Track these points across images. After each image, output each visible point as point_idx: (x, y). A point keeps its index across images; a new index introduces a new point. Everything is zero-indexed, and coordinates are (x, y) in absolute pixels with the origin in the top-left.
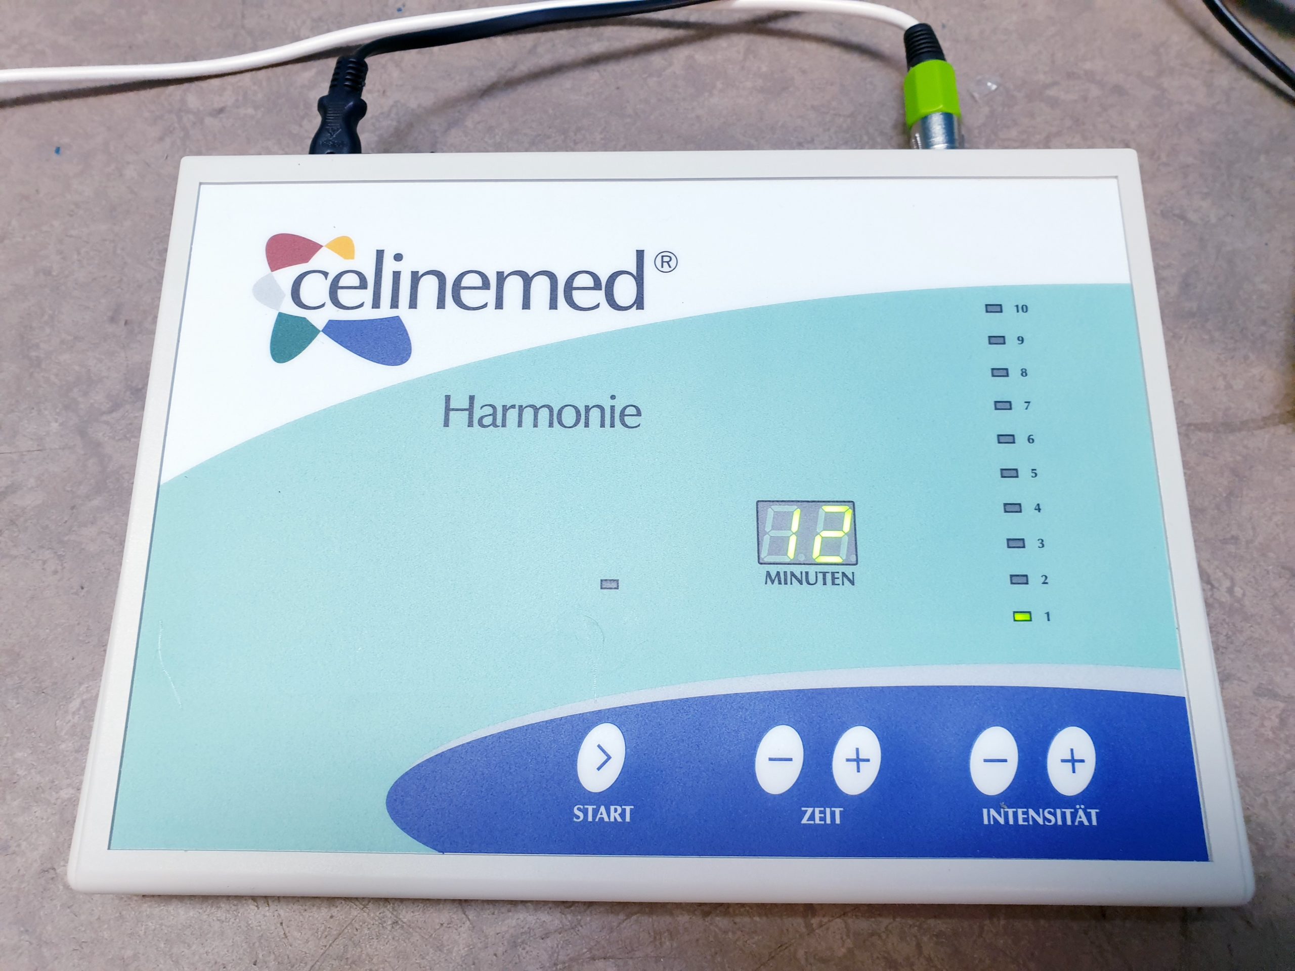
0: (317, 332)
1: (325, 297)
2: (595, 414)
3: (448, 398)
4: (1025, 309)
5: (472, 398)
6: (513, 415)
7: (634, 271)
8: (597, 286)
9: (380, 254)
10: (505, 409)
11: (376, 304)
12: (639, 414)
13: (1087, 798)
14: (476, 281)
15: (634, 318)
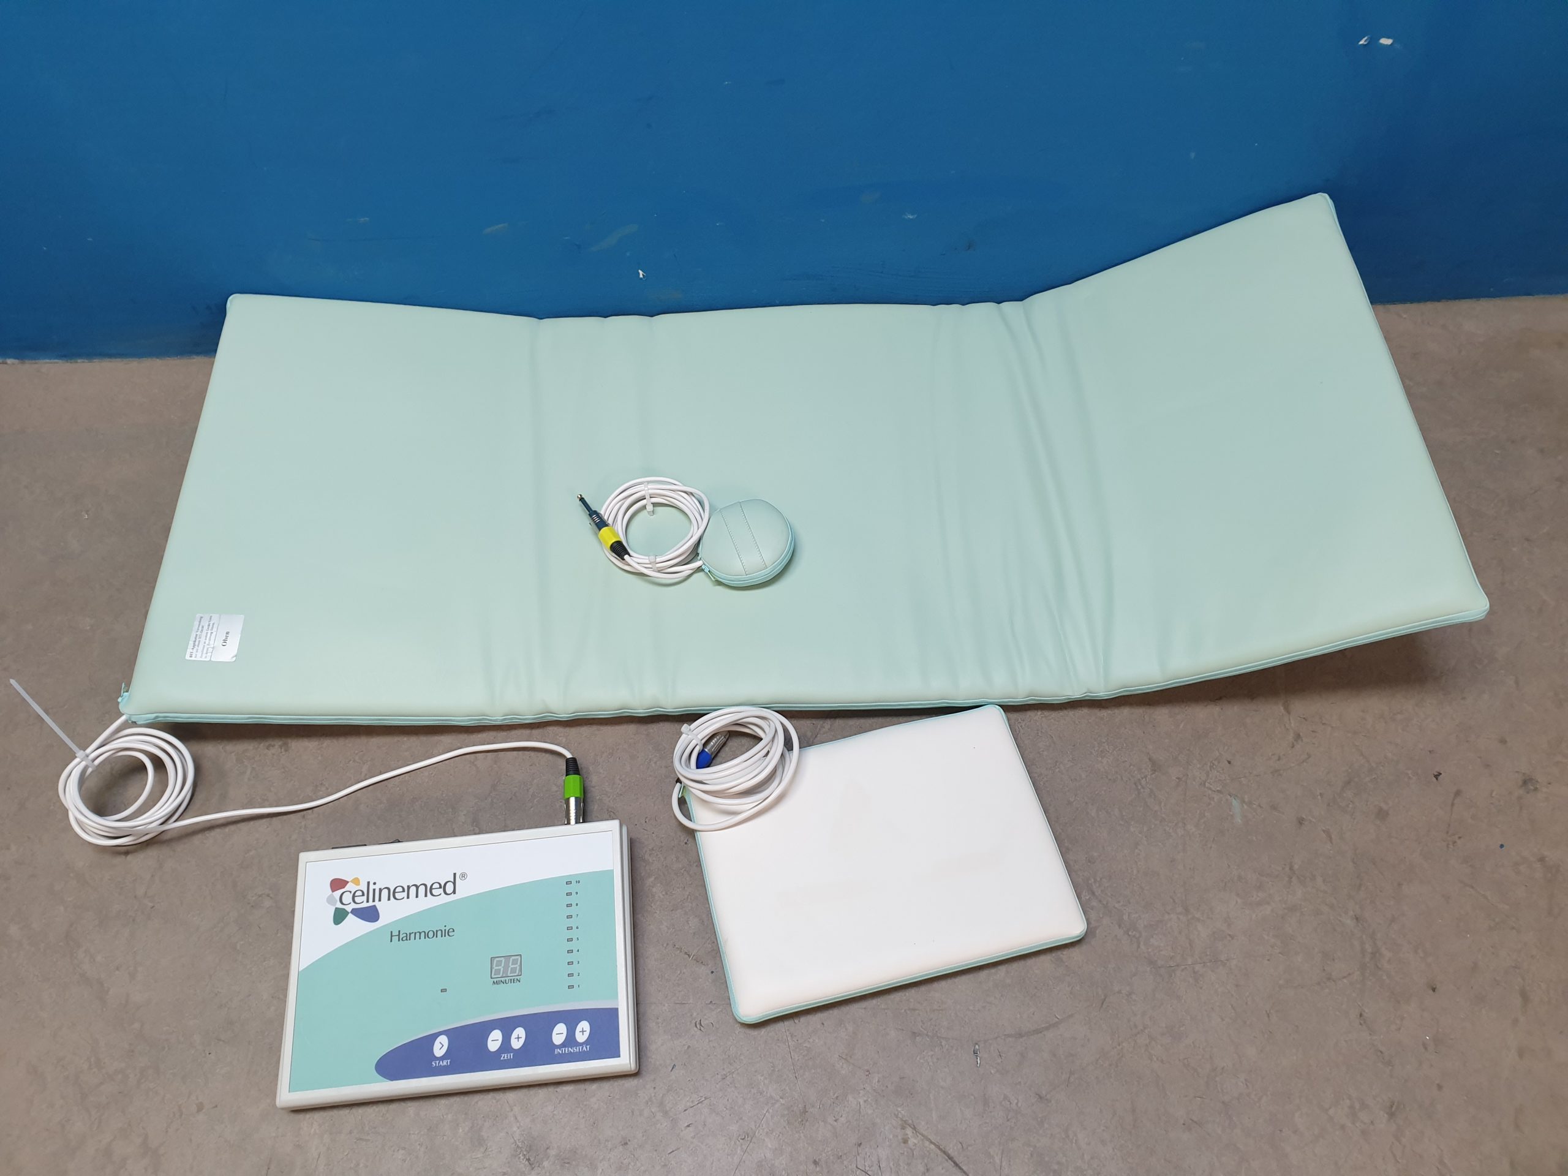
0: (348, 913)
1: (351, 901)
2: (439, 933)
3: (392, 932)
4: (579, 882)
5: (399, 931)
6: (413, 935)
7: (453, 881)
8: (440, 887)
9: (369, 883)
10: (410, 934)
11: (368, 901)
12: (454, 931)
13: (586, 1043)
14: (401, 889)
15: (452, 897)
